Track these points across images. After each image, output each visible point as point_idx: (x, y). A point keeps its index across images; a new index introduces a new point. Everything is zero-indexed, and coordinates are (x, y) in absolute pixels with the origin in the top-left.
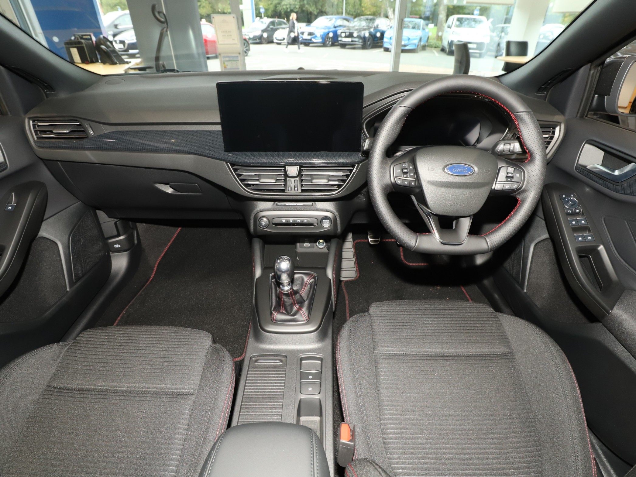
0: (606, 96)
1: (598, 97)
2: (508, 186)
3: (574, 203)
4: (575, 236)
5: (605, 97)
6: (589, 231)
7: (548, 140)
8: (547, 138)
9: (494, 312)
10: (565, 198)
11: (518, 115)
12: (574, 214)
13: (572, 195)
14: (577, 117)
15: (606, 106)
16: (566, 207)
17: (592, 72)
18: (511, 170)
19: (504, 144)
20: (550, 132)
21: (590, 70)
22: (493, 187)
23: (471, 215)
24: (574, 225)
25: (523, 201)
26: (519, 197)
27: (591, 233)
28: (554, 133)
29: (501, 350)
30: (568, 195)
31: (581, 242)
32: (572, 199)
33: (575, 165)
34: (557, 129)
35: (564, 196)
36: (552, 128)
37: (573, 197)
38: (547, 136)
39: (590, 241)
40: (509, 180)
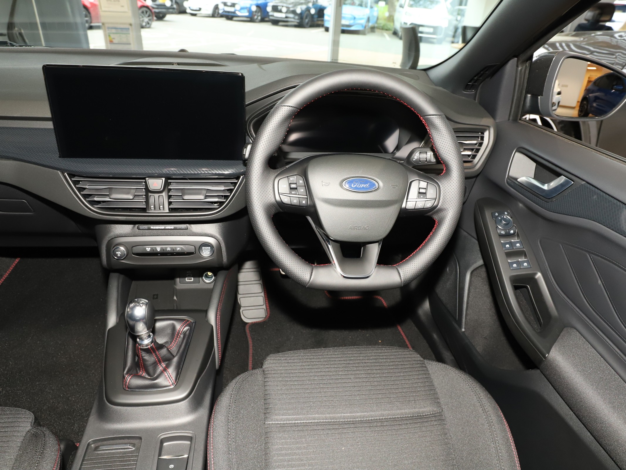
0: (539, 96)
1: (532, 97)
2: (421, 205)
3: (508, 223)
4: (508, 262)
5: (538, 98)
6: (526, 256)
7: (476, 147)
8: (476, 144)
9: (422, 359)
10: (497, 216)
11: (427, 119)
12: (508, 235)
13: (506, 213)
14: (509, 120)
15: (540, 108)
16: (500, 227)
17: (520, 68)
18: (423, 184)
19: (420, 152)
20: (478, 137)
21: (517, 66)
22: (404, 206)
23: (381, 240)
24: (508, 249)
25: (441, 222)
26: (435, 217)
27: (527, 258)
28: (482, 138)
29: (427, 409)
30: (501, 213)
31: (515, 269)
32: (505, 217)
33: (507, 177)
34: (486, 134)
35: (497, 214)
36: (480, 133)
37: (508, 215)
38: (475, 142)
39: (526, 268)
40: (422, 196)
